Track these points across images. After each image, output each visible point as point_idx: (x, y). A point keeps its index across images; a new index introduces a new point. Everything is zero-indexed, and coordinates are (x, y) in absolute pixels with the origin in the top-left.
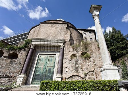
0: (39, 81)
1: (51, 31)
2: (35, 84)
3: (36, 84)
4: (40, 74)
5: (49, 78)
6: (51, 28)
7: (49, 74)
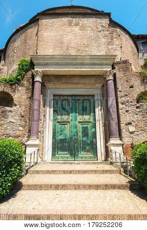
0: (67, 153)
1: (71, 36)
2: (60, 159)
3: (63, 160)
4: (65, 139)
5: (88, 148)
6: (68, 29)
7: (85, 139)
